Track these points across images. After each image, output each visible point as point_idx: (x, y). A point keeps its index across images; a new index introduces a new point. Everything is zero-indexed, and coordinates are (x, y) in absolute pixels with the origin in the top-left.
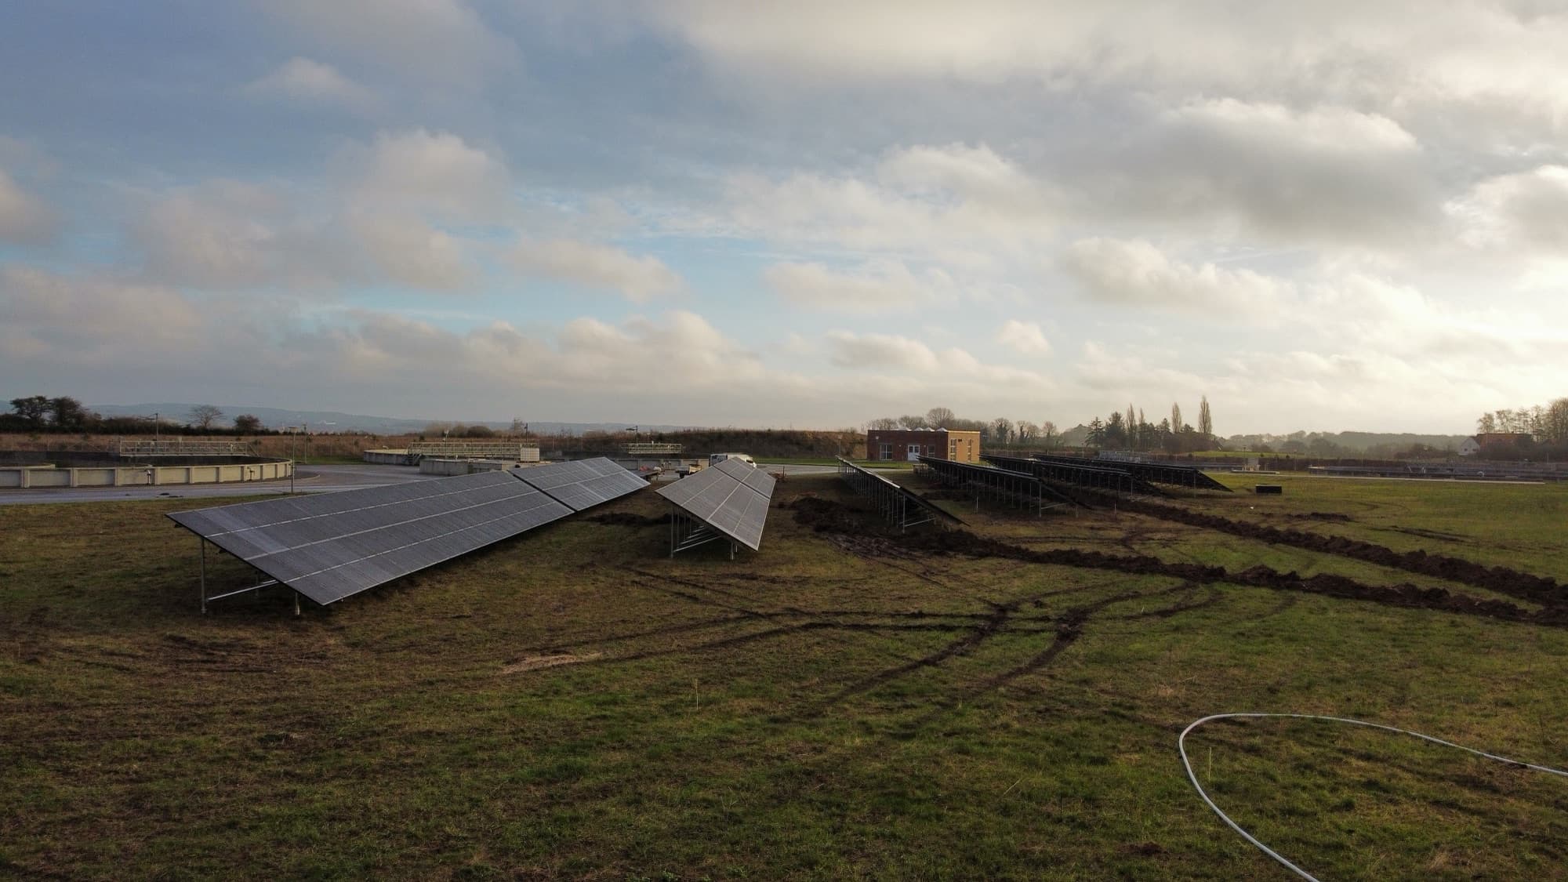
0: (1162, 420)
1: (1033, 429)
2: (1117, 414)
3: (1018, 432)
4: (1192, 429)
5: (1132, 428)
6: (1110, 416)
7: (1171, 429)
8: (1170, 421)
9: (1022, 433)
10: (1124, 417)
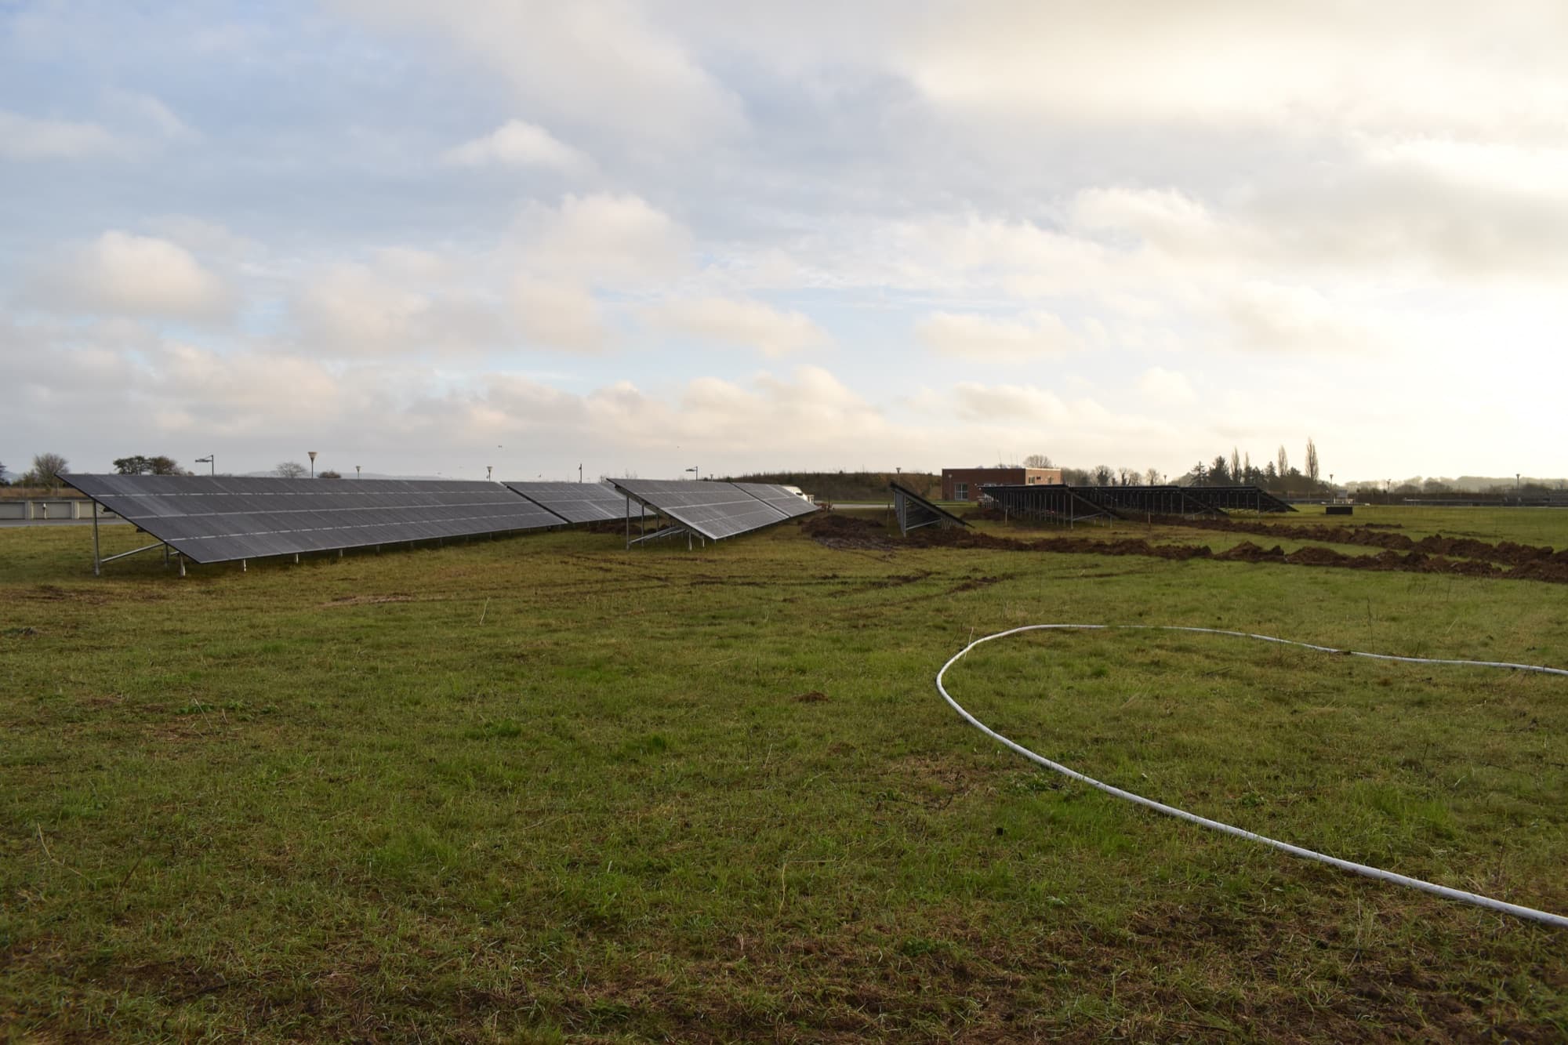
0: (1268, 464)
1: (1136, 476)
2: (1220, 458)
3: (1119, 480)
4: (1298, 472)
5: (1237, 473)
6: (1214, 461)
7: (1277, 473)
8: (1276, 465)
9: (1124, 481)
10: (1229, 463)
